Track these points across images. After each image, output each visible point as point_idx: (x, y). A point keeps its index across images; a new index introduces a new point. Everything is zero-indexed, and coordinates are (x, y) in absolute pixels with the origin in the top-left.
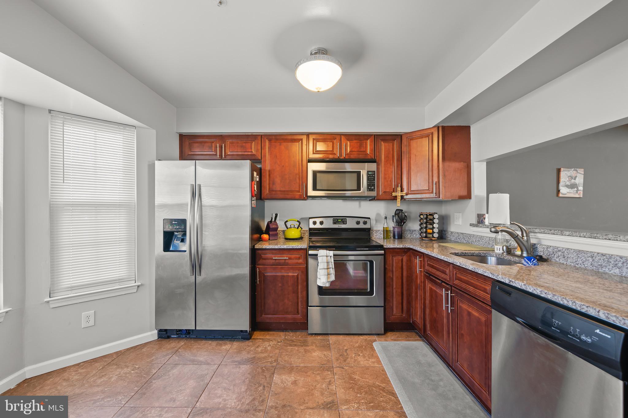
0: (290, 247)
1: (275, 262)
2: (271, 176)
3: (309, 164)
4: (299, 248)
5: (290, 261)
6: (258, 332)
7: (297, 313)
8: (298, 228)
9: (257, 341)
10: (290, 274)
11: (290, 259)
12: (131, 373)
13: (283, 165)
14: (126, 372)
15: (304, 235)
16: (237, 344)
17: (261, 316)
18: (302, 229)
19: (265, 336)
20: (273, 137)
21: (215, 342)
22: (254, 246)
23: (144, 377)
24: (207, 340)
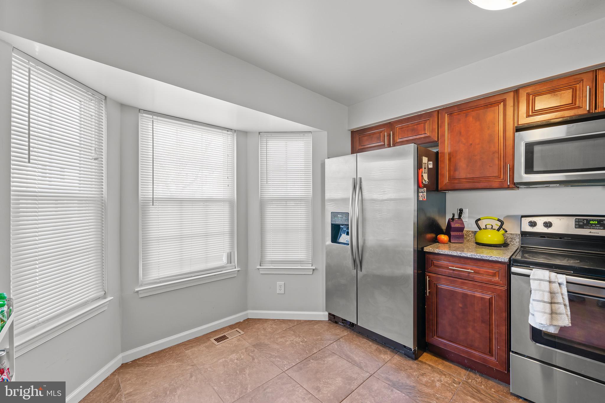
0: (478, 257)
1: (453, 273)
2: (452, 159)
3: (517, 134)
4: (494, 259)
5: (477, 277)
6: (429, 355)
7: (490, 352)
8: (498, 230)
9: (424, 366)
10: (478, 294)
11: (476, 272)
12: (300, 344)
13: (471, 142)
14: (297, 341)
15: (511, 241)
16: (398, 359)
17: (433, 337)
18: (506, 232)
19: (437, 365)
20: (456, 109)
21: (375, 345)
22: (423, 248)
23: (307, 352)
24: (368, 340)
